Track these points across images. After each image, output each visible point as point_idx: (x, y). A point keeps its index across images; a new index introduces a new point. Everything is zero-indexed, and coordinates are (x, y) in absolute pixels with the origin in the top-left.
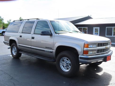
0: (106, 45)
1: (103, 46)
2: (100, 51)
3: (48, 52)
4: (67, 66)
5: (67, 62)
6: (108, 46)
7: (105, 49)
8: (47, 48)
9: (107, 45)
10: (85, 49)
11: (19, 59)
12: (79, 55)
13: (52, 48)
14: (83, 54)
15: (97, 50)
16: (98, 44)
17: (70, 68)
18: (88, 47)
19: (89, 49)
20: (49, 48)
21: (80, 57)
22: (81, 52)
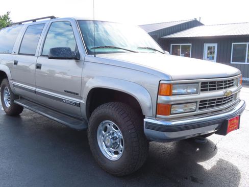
0: (225, 88)
1: (218, 89)
2: (209, 104)
3: (71, 103)
4: (114, 145)
5: (115, 135)
6: (233, 89)
7: (225, 98)
8: (67, 92)
9: (229, 87)
10: (163, 99)
11: (19, 116)
12: (144, 117)
13: (77, 94)
14: (155, 114)
15: (199, 101)
16: (203, 83)
17: (121, 151)
18: (171, 94)
19: (172, 98)
20: (71, 93)
21: (147, 122)
22: (150, 108)
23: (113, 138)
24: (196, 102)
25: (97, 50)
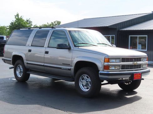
1: (131, 61)
2: (126, 67)
4: (87, 84)
5: (87, 80)
10: (106, 64)
11: (26, 83)
12: (99, 71)
14: (103, 69)
16: (122, 58)
19: (110, 63)
21: (100, 73)
22: (101, 67)
23: (86, 82)
24: (120, 66)
25: (79, 45)
